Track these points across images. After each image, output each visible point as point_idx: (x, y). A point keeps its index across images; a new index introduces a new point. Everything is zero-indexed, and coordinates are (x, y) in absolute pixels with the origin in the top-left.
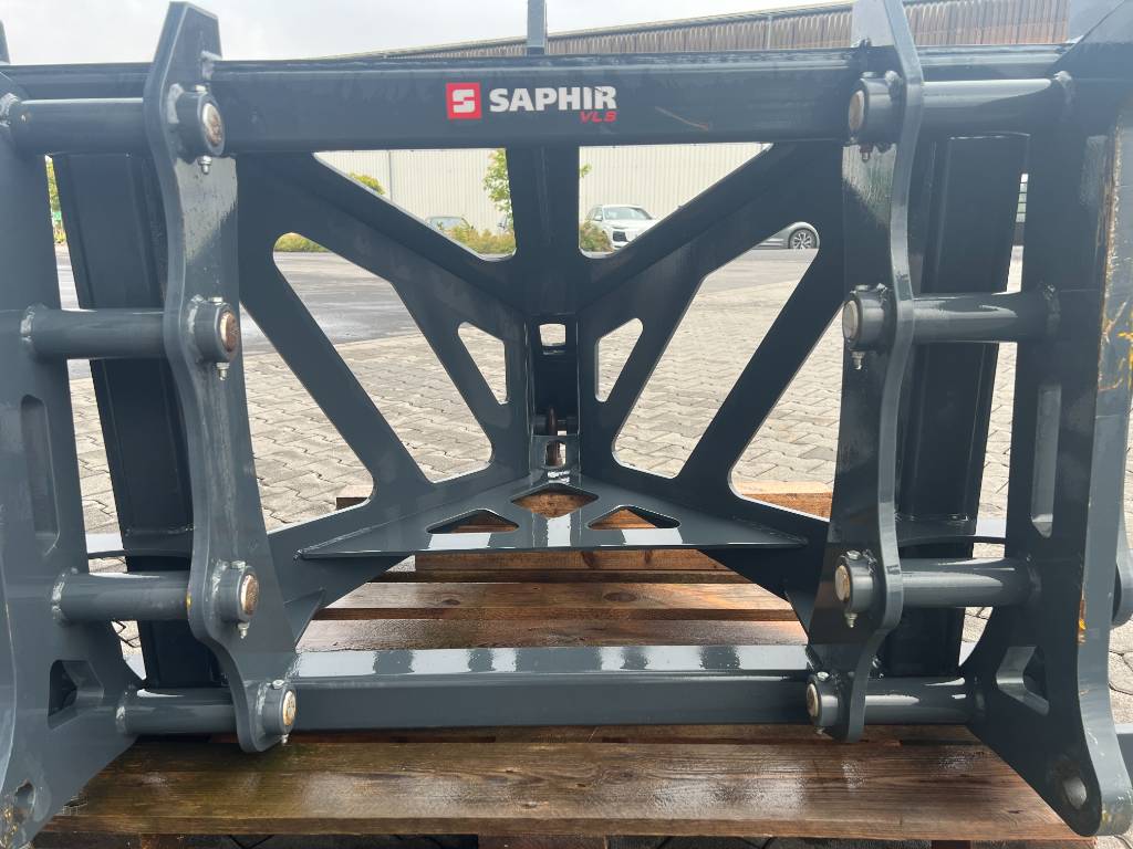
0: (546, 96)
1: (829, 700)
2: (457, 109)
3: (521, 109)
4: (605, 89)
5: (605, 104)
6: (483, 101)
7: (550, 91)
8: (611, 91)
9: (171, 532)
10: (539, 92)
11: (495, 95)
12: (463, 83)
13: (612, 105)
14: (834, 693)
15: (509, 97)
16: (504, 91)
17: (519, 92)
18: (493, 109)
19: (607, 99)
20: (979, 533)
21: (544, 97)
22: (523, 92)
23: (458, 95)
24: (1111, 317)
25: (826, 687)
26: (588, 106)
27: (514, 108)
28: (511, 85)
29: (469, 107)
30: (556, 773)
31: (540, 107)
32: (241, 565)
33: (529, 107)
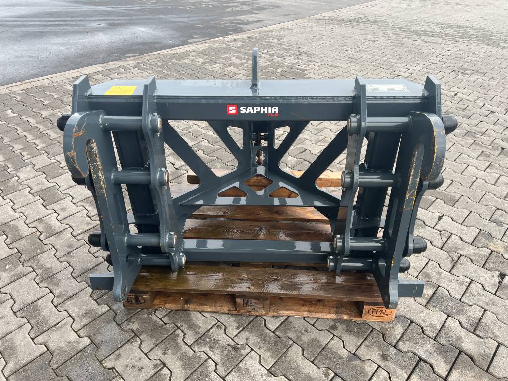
0: (257, 109)
1: (332, 264)
2: (230, 112)
3: (250, 112)
4: (275, 107)
5: (275, 111)
6: (238, 109)
7: (259, 108)
8: (277, 108)
9: (148, 215)
10: (255, 108)
11: (242, 108)
12: (232, 105)
13: (277, 112)
14: (334, 262)
15: (246, 109)
16: (245, 107)
17: (249, 108)
18: (241, 112)
19: (275, 110)
20: (380, 226)
21: (256, 109)
22: (251, 108)
23: (230, 108)
24: (409, 193)
25: (331, 261)
26: (270, 112)
27: (247, 112)
28: (247, 106)
29: (234, 111)
30: (257, 278)
31: (255, 112)
32: (172, 233)
33: (252, 112)
